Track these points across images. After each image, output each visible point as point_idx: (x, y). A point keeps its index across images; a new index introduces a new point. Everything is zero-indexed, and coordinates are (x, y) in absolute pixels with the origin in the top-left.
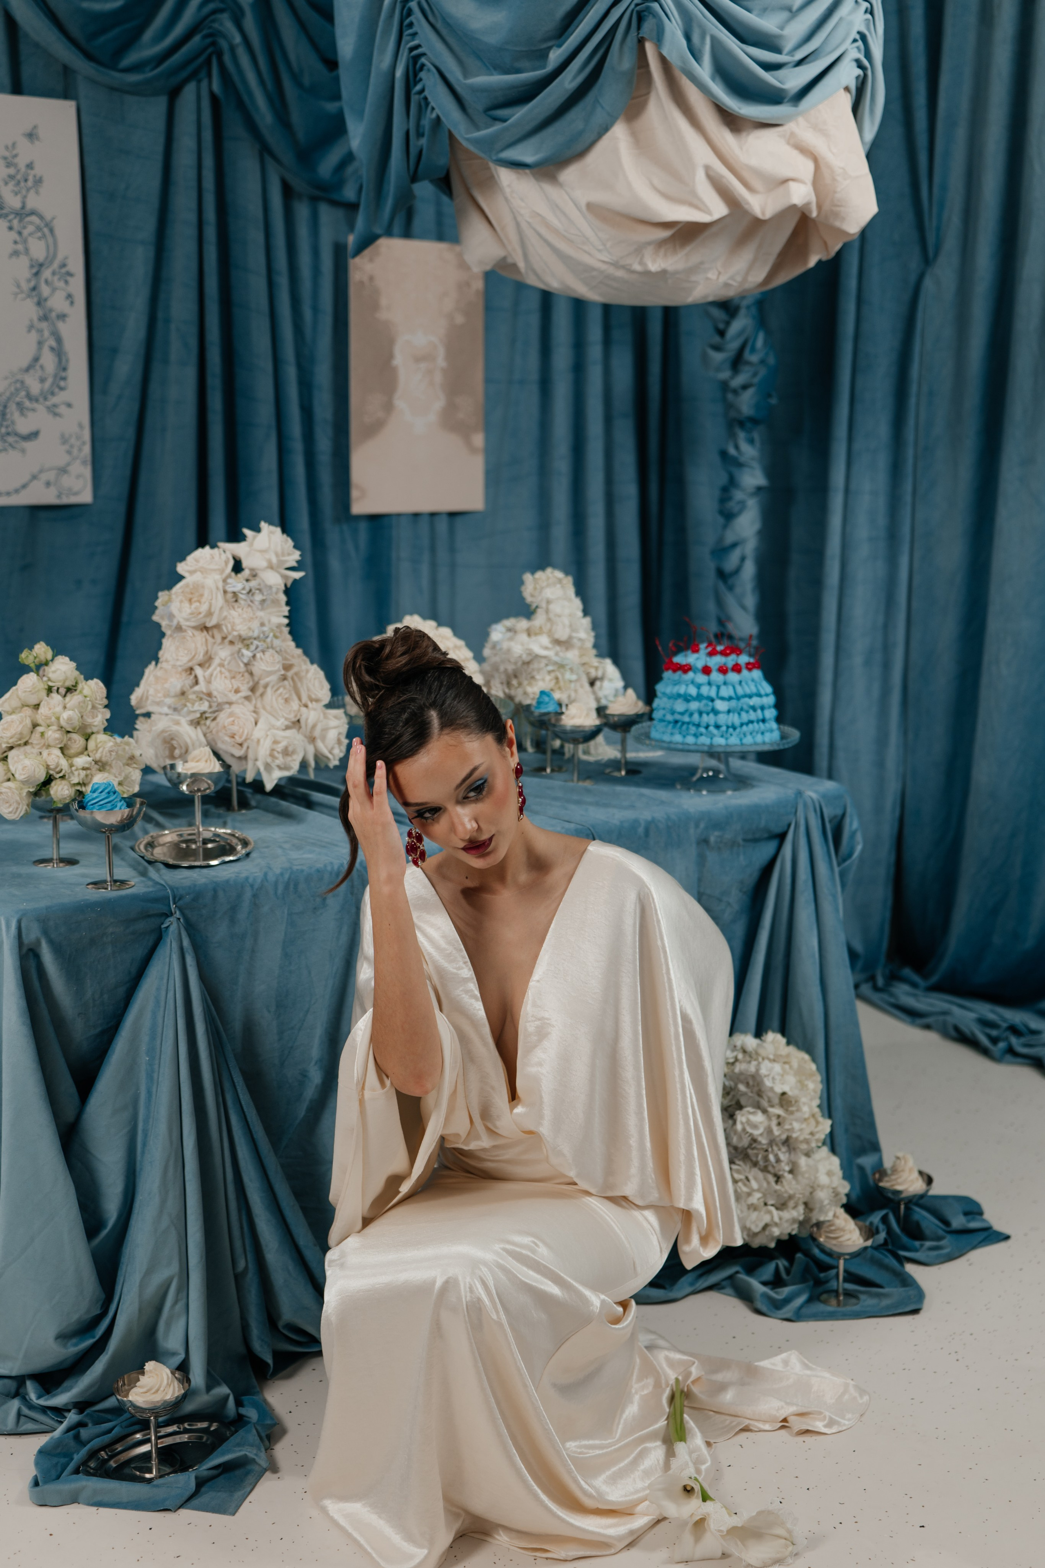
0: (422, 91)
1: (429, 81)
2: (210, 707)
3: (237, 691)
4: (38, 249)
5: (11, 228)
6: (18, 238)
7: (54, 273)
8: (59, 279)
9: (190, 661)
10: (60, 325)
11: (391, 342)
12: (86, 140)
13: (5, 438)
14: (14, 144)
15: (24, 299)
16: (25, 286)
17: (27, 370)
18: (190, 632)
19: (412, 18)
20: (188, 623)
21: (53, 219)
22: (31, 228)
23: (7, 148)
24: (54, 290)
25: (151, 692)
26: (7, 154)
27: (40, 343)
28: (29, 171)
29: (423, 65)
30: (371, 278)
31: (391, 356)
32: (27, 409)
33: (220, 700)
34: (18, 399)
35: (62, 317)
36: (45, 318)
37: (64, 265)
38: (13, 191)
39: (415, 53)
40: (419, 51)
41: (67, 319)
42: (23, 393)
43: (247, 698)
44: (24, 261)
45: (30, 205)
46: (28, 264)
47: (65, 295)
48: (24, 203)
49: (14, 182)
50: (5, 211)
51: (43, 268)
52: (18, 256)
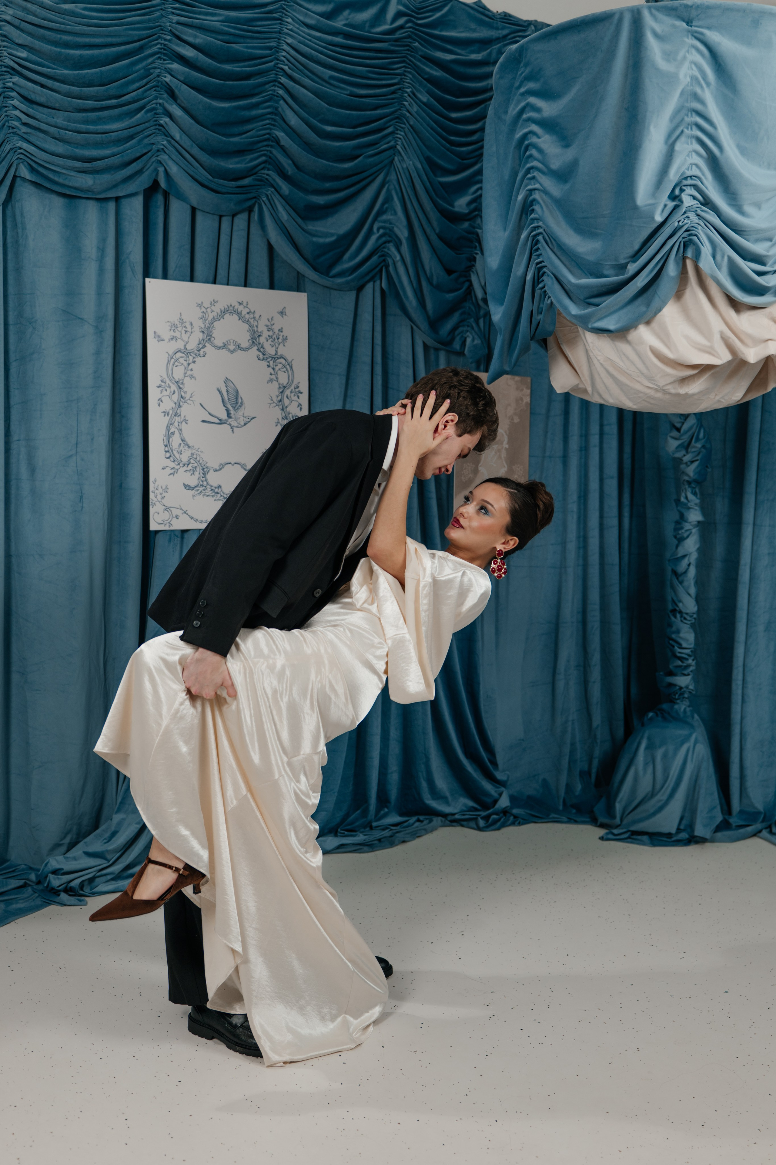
0: (544, 287)
1: (549, 281)
4: (283, 378)
5: (269, 366)
6: (273, 372)
7: (291, 392)
8: (294, 395)
14: (272, 318)
15: (274, 407)
16: (275, 400)
19: (539, 245)
21: (292, 360)
22: (280, 366)
23: (268, 320)
24: (291, 401)
26: (269, 324)
28: (280, 333)
29: (544, 273)
36: (285, 417)
38: (271, 345)
39: (539, 265)
40: (543, 264)
44: (275, 385)
45: (280, 353)
46: (278, 386)
47: (297, 404)
48: (276, 351)
49: (271, 340)
50: (266, 357)
51: (286, 389)
52: (272, 382)
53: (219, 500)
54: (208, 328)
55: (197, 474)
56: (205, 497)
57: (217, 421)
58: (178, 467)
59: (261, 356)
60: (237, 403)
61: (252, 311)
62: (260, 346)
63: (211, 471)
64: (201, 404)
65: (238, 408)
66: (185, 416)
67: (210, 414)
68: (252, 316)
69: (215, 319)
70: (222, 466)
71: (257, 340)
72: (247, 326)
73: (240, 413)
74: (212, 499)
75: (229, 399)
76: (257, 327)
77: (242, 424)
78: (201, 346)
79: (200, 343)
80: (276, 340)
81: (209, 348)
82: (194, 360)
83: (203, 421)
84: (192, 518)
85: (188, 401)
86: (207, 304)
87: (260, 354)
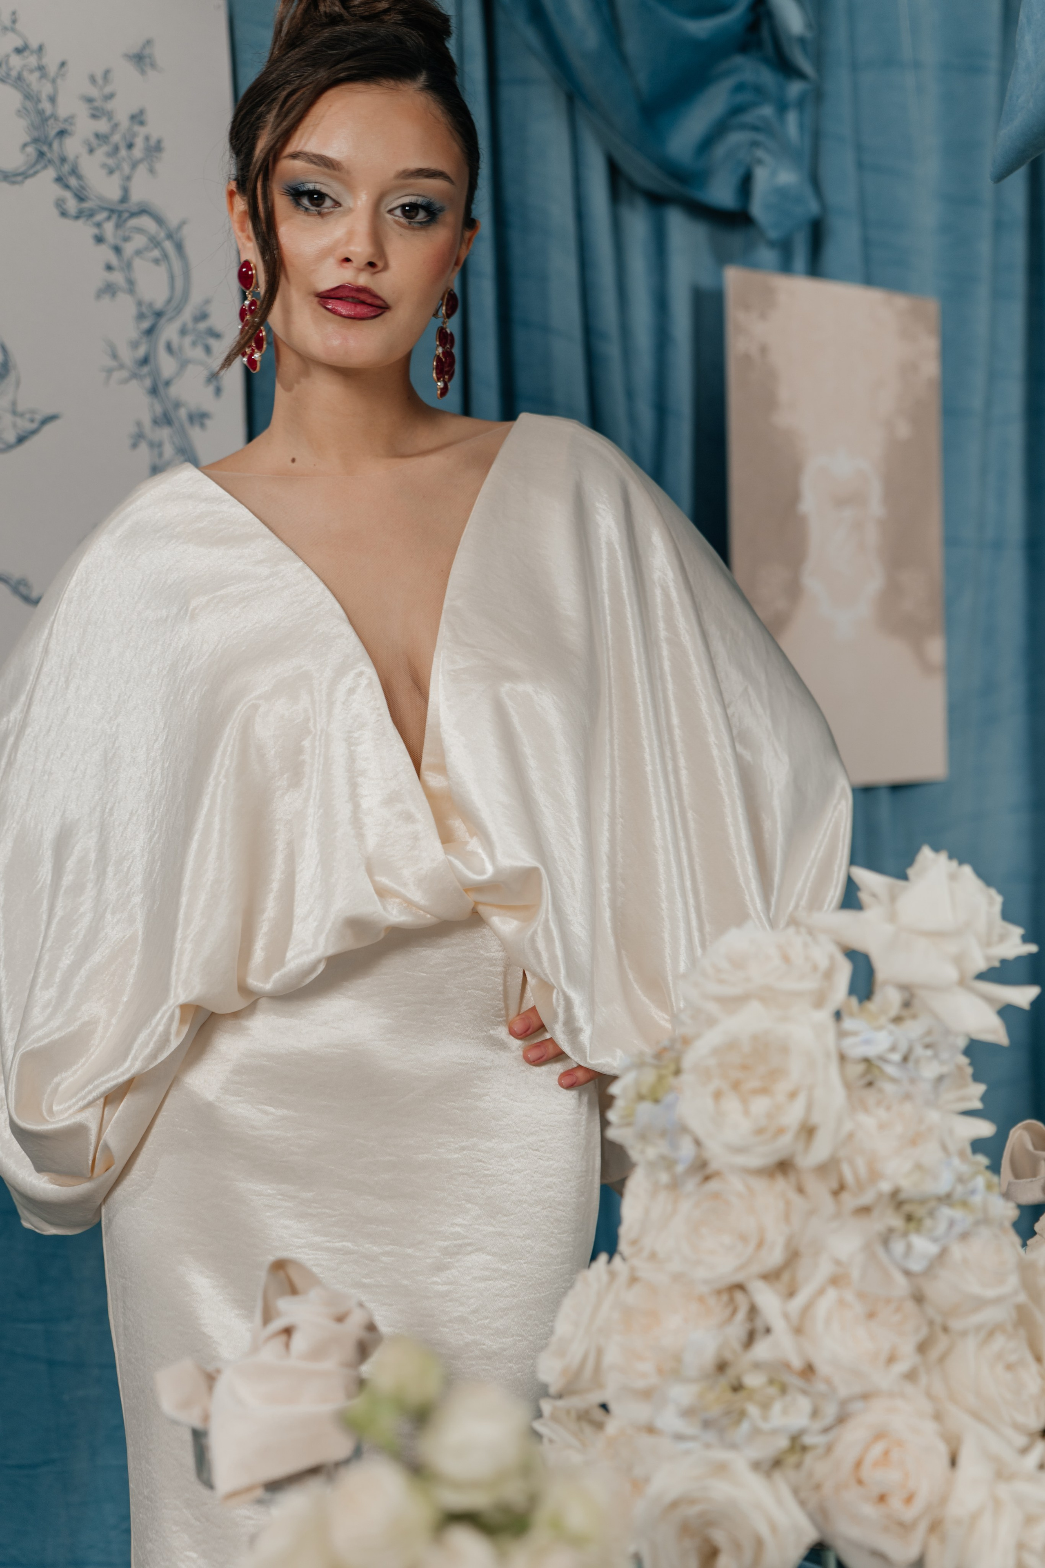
2: (815, 1413)
3: (891, 1359)
4: (153, 283)
5: (99, 239)
6: (114, 260)
7: (183, 332)
8: (194, 344)
9: (741, 1267)
10: (195, 434)
11: (796, 469)
14: (107, 74)
15: (125, 381)
16: (128, 356)
18: (736, 1183)
20: (741, 1160)
21: (183, 223)
22: (139, 241)
23: (93, 79)
24: (184, 364)
25: (612, 1356)
26: (94, 92)
28: (137, 128)
30: (764, 350)
33: (843, 1391)
35: (199, 418)
36: (165, 419)
37: (203, 316)
38: (104, 165)
41: (208, 422)
43: (911, 1376)
44: (125, 305)
45: (137, 195)
46: (133, 310)
48: (126, 191)
49: (105, 149)
50: (86, 205)
51: (163, 321)
52: (114, 294)
59: (72, 205)
61: (34, 45)
62: (66, 168)
68: (33, 60)
71: (56, 145)
76: (52, 99)
77: (11, 437)
80: (123, 152)
87: (68, 195)
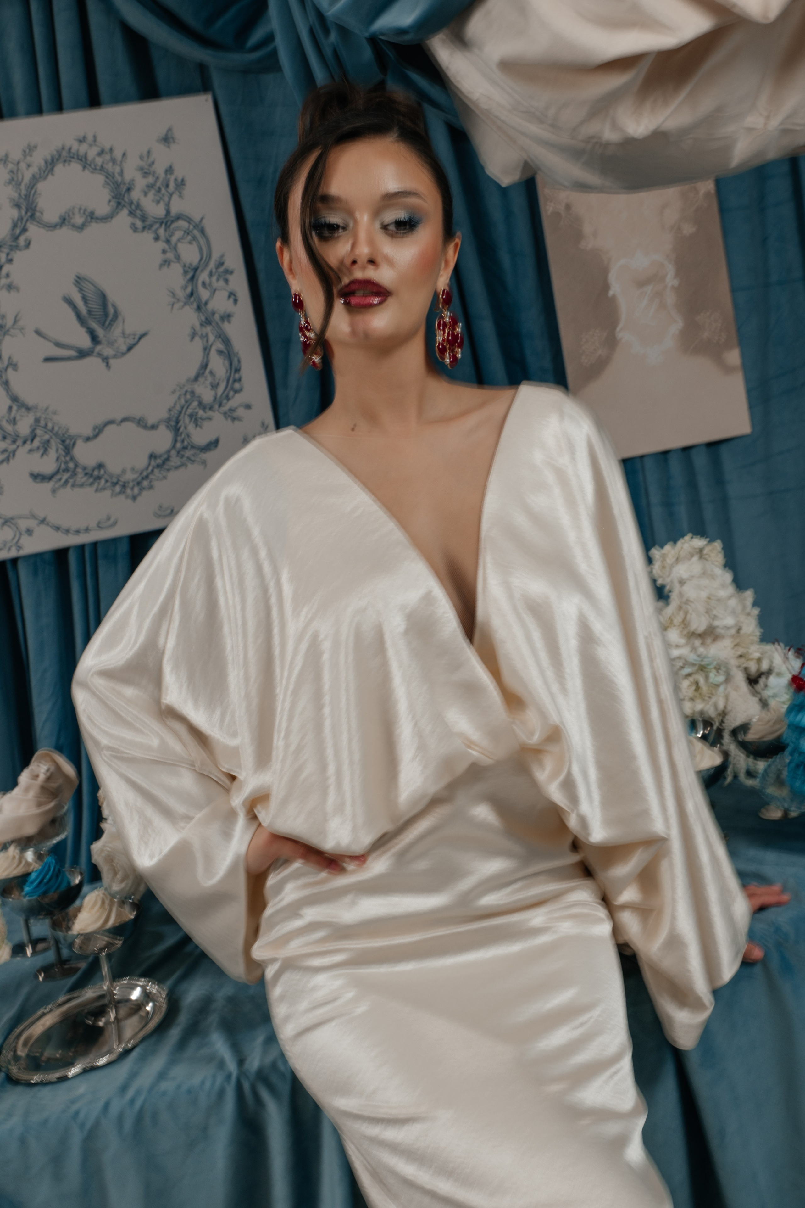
4: (190, 254)
5: (157, 238)
6: (166, 246)
7: (211, 274)
8: (218, 280)
10: (226, 326)
11: (605, 271)
12: (228, 130)
13: (182, 453)
14: (149, 152)
15: (183, 306)
16: (181, 294)
17: (196, 378)
21: (202, 219)
23: (141, 158)
24: (214, 291)
26: (143, 164)
27: (206, 350)
28: (169, 176)
30: (568, 207)
31: (606, 287)
32: (201, 418)
34: (189, 411)
35: (227, 317)
36: (208, 322)
37: (221, 264)
38: (154, 200)
41: (233, 320)
42: (195, 404)
44: (176, 269)
45: (174, 211)
46: (181, 270)
47: (227, 294)
48: (167, 209)
49: (154, 191)
50: (148, 223)
51: (198, 272)
52: (169, 264)
53: (104, 489)
54: (27, 196)
55: (52, 454)
56: (77, 490)
57: (73, 353)
58: (14, 447)
59: (139, 224)
60: (106, 315)
61: (107, 147)
62: (133, 207)
63: (80, 443)
64: (38, 333)
65: (110, 325)
66: (10, 358)
67: (58, 345)
68: (107, 157)
69: (35, 180)
70: (98, 431)
71: (126, 197)
72: (100, 179)
73: (116, 331)
74: (89, 491)
75: (90, 312)
76: (121, 173)
77: (124, 348)
78: (18, 231)
79: (15, 226)
81: (33, 230)
82: (10, 257)
83: (48, 359)
84: (58, 529)
85: (12, 330)
86: (16, 155)
87: (136, 220)
